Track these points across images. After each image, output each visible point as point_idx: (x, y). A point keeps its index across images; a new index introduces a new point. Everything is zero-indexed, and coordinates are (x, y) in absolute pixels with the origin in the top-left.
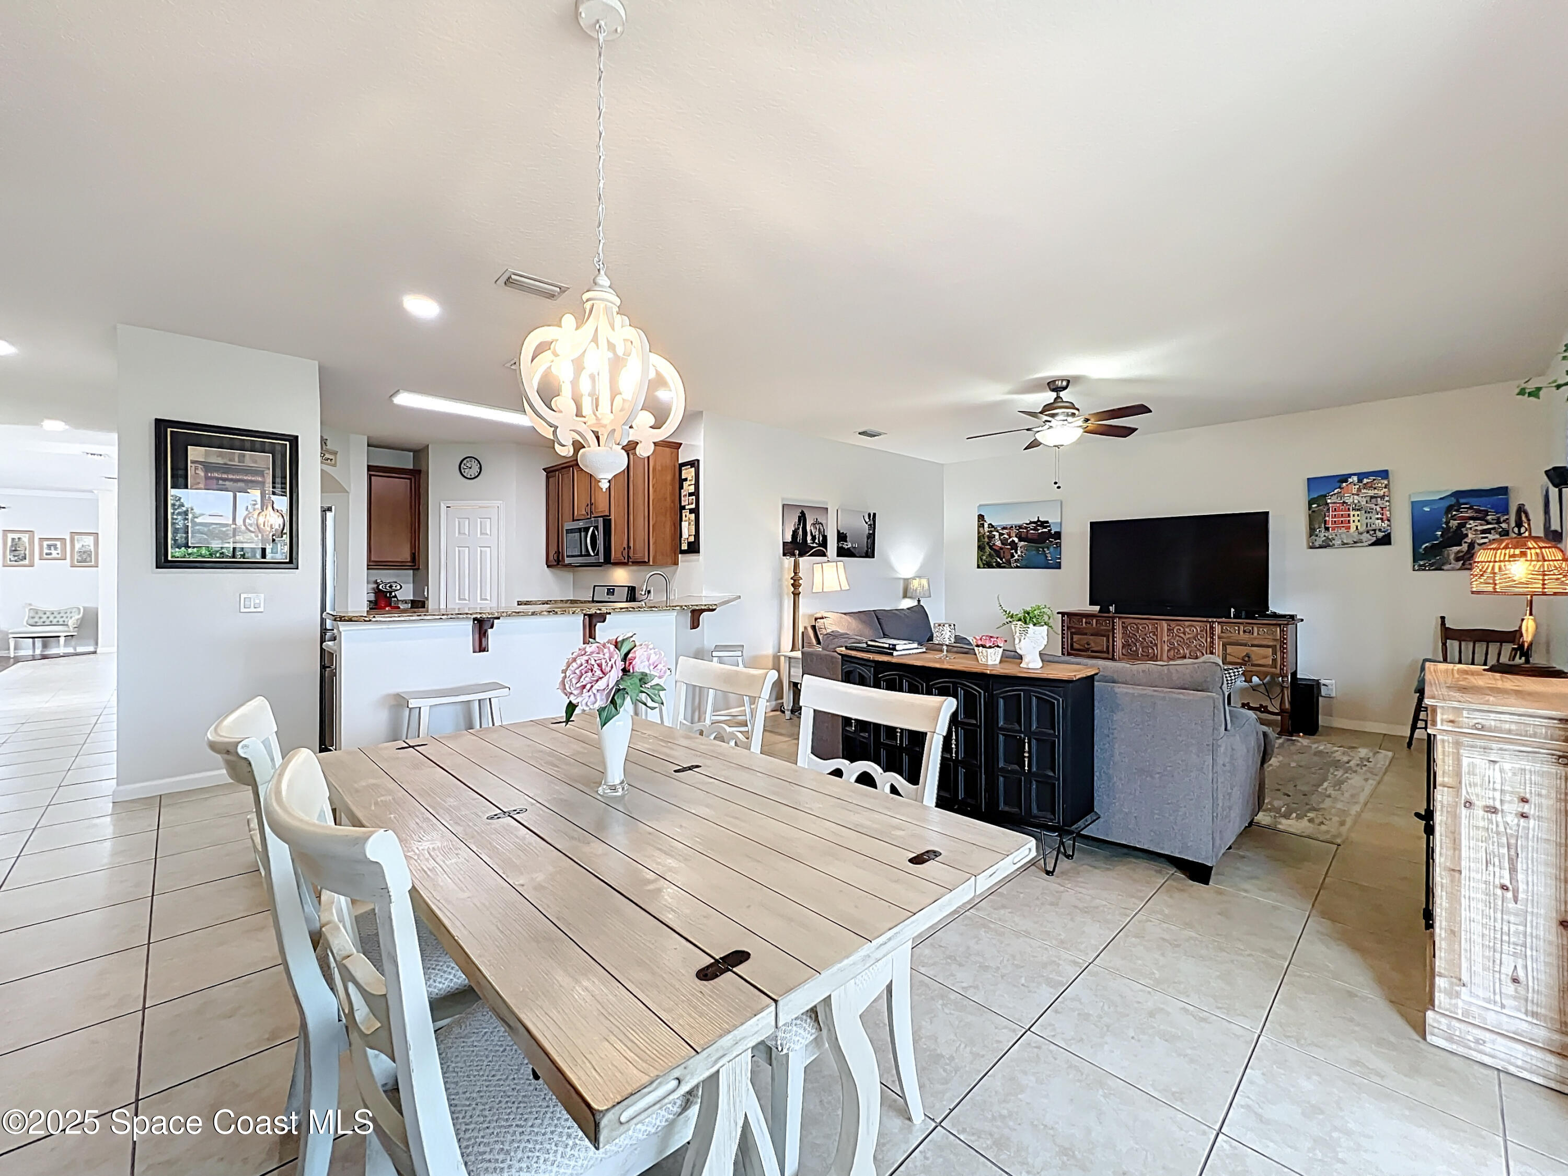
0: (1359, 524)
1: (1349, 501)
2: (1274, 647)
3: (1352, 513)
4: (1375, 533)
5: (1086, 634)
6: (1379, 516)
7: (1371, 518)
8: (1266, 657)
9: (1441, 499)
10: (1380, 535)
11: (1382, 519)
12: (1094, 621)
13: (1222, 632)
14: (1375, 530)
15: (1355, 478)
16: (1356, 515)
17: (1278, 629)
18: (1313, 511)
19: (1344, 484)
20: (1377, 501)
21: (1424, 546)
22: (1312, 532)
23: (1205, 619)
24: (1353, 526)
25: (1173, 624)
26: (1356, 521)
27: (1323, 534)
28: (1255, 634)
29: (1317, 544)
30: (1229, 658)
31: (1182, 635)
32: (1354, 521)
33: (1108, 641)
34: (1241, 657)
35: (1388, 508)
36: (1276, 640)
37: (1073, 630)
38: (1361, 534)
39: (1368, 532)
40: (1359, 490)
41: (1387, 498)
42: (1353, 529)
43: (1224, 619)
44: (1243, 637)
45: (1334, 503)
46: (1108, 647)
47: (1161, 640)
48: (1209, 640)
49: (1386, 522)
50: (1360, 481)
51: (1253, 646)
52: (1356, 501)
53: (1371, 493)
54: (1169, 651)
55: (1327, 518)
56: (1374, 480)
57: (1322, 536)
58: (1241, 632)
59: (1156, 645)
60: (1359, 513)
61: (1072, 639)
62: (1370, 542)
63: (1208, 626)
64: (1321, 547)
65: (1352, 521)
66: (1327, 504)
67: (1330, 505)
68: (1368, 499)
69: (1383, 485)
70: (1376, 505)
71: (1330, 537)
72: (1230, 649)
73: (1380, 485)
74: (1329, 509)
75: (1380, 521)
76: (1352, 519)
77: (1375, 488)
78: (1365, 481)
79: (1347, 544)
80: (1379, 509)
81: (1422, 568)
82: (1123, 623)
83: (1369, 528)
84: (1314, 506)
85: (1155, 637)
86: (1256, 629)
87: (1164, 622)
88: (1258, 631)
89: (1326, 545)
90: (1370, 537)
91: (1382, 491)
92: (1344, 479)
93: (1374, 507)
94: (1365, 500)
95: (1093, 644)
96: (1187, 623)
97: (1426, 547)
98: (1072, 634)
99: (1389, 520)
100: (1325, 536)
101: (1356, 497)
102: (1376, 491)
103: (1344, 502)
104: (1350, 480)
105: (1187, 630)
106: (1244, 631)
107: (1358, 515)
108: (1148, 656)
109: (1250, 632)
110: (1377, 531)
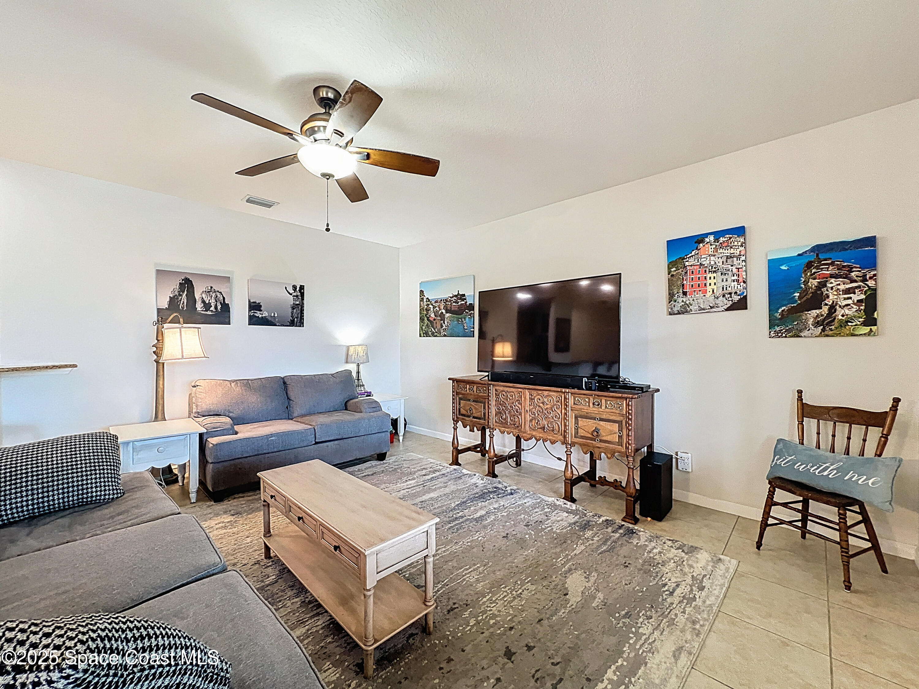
0: (715, 287)
1: (706, 263)
2: (620, 423)
3: (708, 276)
4: (731, 297)
5: (469, 400)
6: (735, 278)
7: (727, 281)
8: (612, 433)
9: (799, 255)
10: (736, 298)
11: (738, 281)
12: (475, 387)
13: (574, 404)
14: (730, 294)
15: (712, 238)
16: (712, 278)
17: (625, 402)
18: (672, 276)
19: (701, 245)
20: (733, 261)
21: (780, 311)
22: (671, 296)
23: (559, 389)
24: (709, 289)
25: (534, 393)
26: (713, 284)
27: (681, 300)
28: (603, 407)
29: (676, 310)
30: (581, 432)
31: (541, 405)
32: (710, 285)
33: (484, 408)
34: (590, 432)
35: (744, 268)
36: (622, 415)
37: (460, 396)
38: (718, 298)
39: (724, 296)
40: (716, 250)
41: (743, 258)
42: (709, 294)
43: (576, 390)
44: (592, 410)
45: (691, 266)
46: (485, 414)
47: (525, 409)
48: (563, 411)
49: (742, 284)
50: (716, 240)
51: (601, 420)
52: (712, 263)
53: (728, 252)
54: (531, 421)
55: (685, 282)
56: (730, 238)
57: (680, 301)
58: (591, 405)
59: (520, 414)
60: (715, 275)
61: (460, 404)
62: (726, 307)
63: (563, 396)
64: (679, 313)
65: (708, 285)
66: (685, 267)
67: (688, 268)
68: (724, 259)
69: (740, 244)
70: (732, 266)
71: (687, 302)
72: (581, 422)
73: (736, 243)
74: (686, 273)
75: (736, 283)
76: (709, 281)
77: (731, 247)
78: (722, 240)
79: (704, 309)
80: (735, 270)
81: (778, 335)
82: (496, 390)
83: (725, 291)
84: (672, 270)
85: (520, 406)
86: (603, 401)
87: (526, 391)
88: (606, 403)
89: (684, 311)
90: (726, 301)
91: (738, 250)
92: (700, 239)
93: (730, 268)
94: (721, 260)
95: (474, 411)
96: (546, 393)
97: (783, 311)
98: (460, 399)
99: (744, 282)
100: (683, 301)
101: (712, 258)
102: (732, 251)
103: (701, 264)
104: (707, 240)
105: (546, 400)
106: (594, 404)
107: (714, 278)
108: (514, 424)
109: (598, 405)
110: (733, 295)
